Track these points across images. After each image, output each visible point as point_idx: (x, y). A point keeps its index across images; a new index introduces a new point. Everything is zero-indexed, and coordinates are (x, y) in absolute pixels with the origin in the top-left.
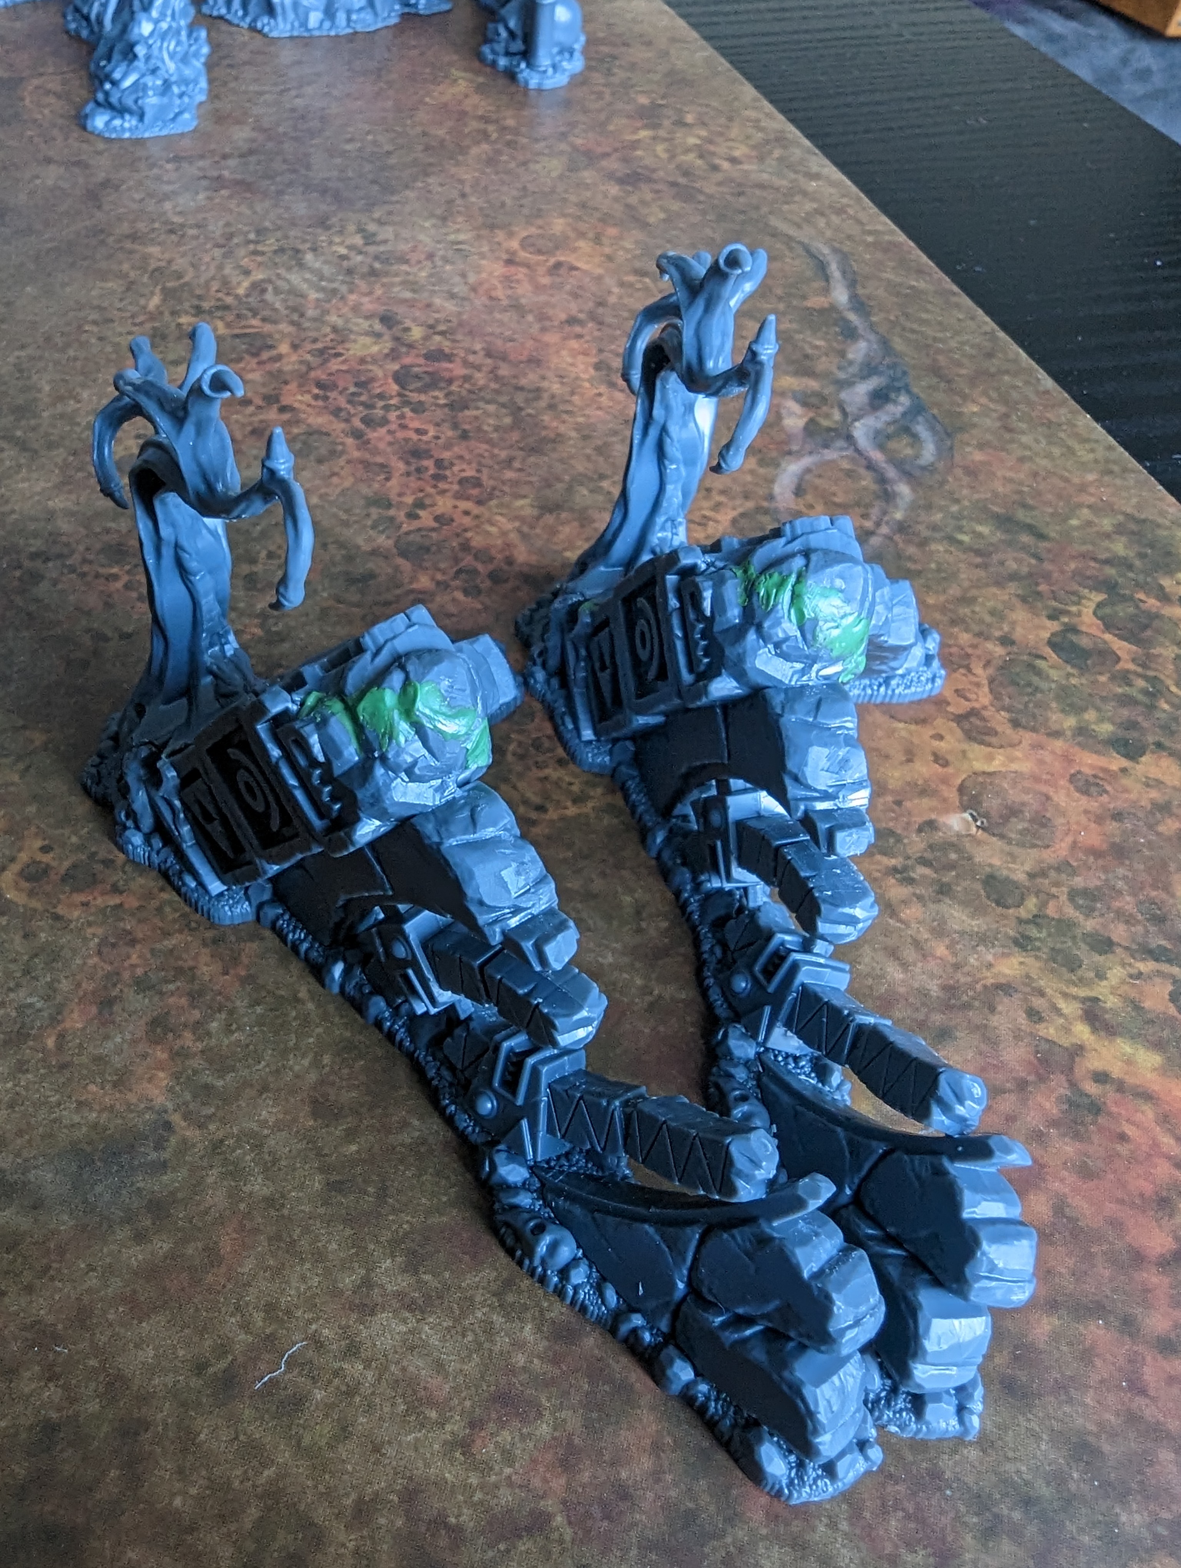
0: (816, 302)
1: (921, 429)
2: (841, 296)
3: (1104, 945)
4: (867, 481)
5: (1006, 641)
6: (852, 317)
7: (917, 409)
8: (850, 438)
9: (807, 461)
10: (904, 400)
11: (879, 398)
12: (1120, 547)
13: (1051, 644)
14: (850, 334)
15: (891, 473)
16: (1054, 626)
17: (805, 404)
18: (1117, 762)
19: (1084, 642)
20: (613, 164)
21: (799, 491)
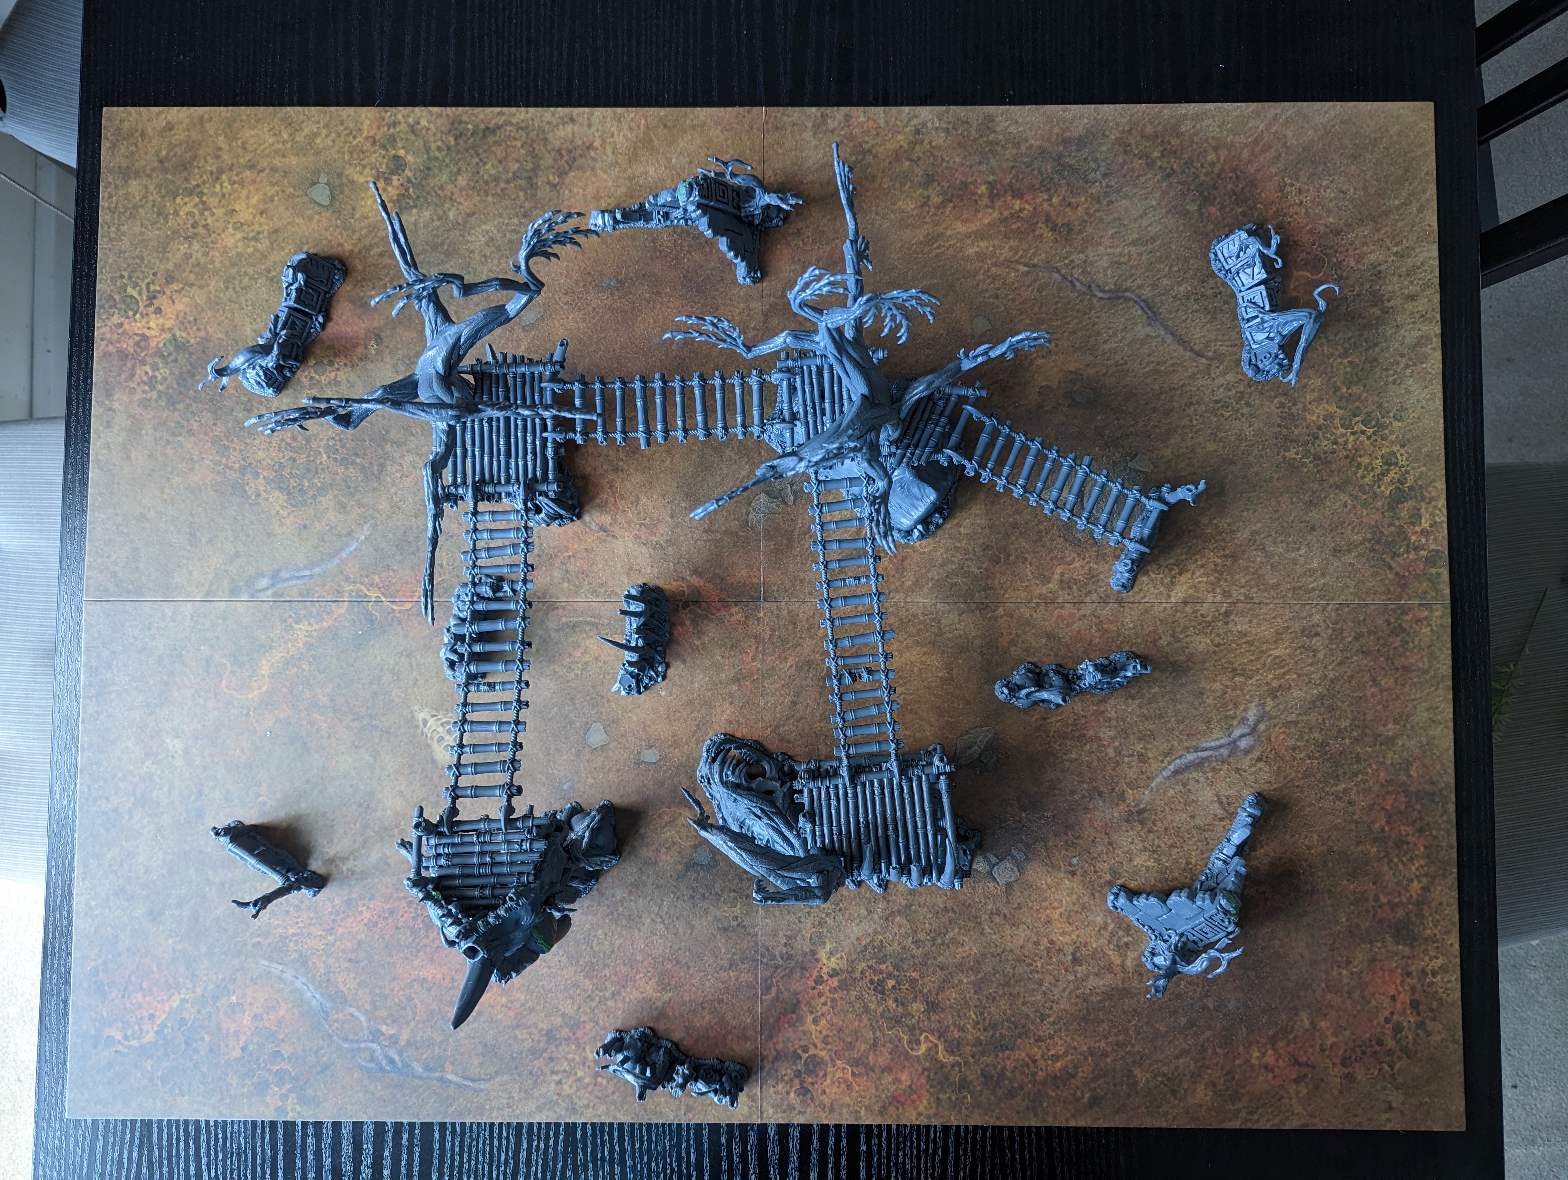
0: (448, 1066)
1: (372, 1065)
2: (450, 1077)
3: (199, 1012)
4: (351, 1037)
5: (283, 1040)
6: (437, 1075)
7: (382, 1069)
8: (372, 1041)
9: (365, 1024)
10: (388, 1068)
11: (391, 1061)
12: (309, 1092)
13: (278, 1052)
14: (427, 1069)
15: (354, 1046)
16: (286, 1056)
17: (392, 1036)
18: (241, 1043)
19: (279, 1060)
20: (565, 1032)
21: (352, 1015)
